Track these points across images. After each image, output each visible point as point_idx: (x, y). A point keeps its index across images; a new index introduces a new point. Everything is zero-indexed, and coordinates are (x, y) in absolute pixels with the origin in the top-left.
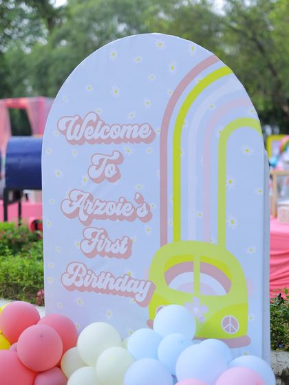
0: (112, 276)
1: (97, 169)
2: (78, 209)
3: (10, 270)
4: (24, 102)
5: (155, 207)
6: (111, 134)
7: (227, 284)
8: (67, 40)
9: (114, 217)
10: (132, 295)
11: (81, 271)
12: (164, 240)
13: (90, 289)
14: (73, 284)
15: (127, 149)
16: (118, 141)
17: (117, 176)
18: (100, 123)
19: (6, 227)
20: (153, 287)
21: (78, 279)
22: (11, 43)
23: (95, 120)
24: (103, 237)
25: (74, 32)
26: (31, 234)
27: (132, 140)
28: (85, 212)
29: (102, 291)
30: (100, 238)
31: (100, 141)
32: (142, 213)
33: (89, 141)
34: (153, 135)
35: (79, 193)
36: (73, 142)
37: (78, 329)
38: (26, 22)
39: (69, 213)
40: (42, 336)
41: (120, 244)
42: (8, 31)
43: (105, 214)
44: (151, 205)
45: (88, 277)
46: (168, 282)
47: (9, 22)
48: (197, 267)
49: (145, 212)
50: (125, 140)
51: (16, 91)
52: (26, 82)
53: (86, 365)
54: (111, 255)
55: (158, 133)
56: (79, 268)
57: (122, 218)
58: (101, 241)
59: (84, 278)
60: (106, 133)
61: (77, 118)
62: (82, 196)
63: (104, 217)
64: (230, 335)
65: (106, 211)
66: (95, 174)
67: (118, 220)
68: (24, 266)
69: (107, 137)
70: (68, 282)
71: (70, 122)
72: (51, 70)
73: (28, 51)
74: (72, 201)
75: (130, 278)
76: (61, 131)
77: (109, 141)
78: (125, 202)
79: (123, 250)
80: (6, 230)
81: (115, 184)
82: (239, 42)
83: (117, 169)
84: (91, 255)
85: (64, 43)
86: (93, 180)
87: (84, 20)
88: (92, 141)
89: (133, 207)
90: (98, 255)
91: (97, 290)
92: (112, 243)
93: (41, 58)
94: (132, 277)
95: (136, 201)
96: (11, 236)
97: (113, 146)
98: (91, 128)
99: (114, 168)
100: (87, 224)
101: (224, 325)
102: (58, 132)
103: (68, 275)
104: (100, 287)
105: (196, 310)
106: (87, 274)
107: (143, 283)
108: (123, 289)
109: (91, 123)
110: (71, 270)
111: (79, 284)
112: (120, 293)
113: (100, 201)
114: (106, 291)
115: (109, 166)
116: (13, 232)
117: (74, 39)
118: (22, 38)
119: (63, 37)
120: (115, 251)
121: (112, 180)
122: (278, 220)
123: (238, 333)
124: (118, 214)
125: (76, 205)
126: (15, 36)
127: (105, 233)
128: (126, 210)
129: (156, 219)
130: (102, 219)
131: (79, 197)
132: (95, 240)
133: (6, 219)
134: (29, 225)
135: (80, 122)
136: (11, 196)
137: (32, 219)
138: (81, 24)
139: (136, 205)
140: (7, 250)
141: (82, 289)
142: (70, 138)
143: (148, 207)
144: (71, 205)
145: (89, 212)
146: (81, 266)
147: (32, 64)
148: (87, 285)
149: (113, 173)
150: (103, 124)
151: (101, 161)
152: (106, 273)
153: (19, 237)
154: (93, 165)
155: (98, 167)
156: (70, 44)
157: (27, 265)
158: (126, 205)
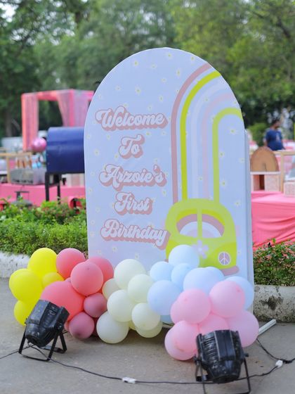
0: (138, 228)
1: (125, 148)
2: (112, 179)
3: (57, 235)
4: (55, 94)
5: (169, 175)
6: (135, 122)
7: (221, 229)
8: (94, 31)
9: (139, 184)
10: (154, 241)
11: (115, 226)
12: (175, 199)
13: (122, 238)
14: (109, 236)
15: (147, 133)
16: (141, 127)
17: (140, 154)
18: (127, 114)
19: (49, 205)
20: (168, 235)
21: (113, 232)
22: (39, 36)
23: (123, 112)
24: (131, 199)
25: (101, 23)
26: (71, 210)
27: (151, 126)
28: (117, 181)
29: (131, 240)
30: (128, 200)
31: (127, 127)
32: (159, 180)
33: (118, 128)
34: (166, 122)
35: (113, 167)
36: (107, 129)
37: (113, 265)
38: (53, 14)
39: (105, 182)
40: (88, 269)
41: (144, 203)
42: (36, 24)
43: (132, 182)
44: (165, 173)
45: (121, 229)
46: (179, 230)
47: (37, 15)
48: (200, 218)
49: (162, 179)
50: (145, 126)
51: (45, 83)
52: (54, 74)
53: (120, 289)
54: (137, 212)
55: (169, 121)
56: (113, 224)
57: (144, 184)
58: (130, 202)
59: (118, 231)
60: (131, 122)
61: (110, 111)
62: (114, 169)
63: (132, 184)
64: (225, 266)
65: (133, 179)
66: (124, 152)
67: (142, 186)
68: (69, 231)
69: (132, 124)
70: (106, 234)
71: (104, 114)
72: (79, 61)
73: (56, 43)
74: (107, 173)
75: (152, 229)
76: (98, 121)
77: (134, 127)
78: (147, 172)
79: (146, 208)
80: (49, 207)
81: (139, 159)
82: (265, 28)
83: (140, 148)
84: (122, 213)
85: (91, 34)
86: (123, 156)
87: (111, 12)
88: (121, 128)
89: (153, 175)
90: (128, 213)
91: (127, 239)
92: (138, 203)
93: (69, 50)
94: (153, 227)
95: (155, 171)
96: (54, 211)
97: (137, 131)
98: (120, 118)
99: (138, 147)
100: (119, 189)
101: (221, 258)
102: (95, 121)
103: (105, 229)
104: (129, 237)
105: (200, 249)
106: (120, 227)
107: (161, 232)
108: (147, 237)
109: (120, 114)
110: (107, 225)
111: (113, 236)
112: (145, 240)
113: (128, 172)
114: (135, 239)
115: (135, 146)
116: (55, 209)
117: (101, 31)
118: (50, 31)
119: (91, 28)
120: (140, 209)
121: (137, 156)
122: (284, 194)
123: (230, 264)
124: (142, 181)
125: (110, 176)
126: (42, 29)
127: (133, 196)
128: (147, 178)
129: (169, 184)
130: (131, 185)
131: (113, 170)
132: (125, 202)
133: (48, 199)
134: (69, 204)
135: (112, 113)
136: (51, 180)
137: (71, 198)
138: (108, 15)
139: (154, 174)
140: (54, 220)
141: (116, 239)
142: (105, 126)
143: (163, 175)
144: (106, 176)
145: (120, 180)
146: (115, 222)
147: (61, 57)
148: (119, 236)
149: (138, 150)
150: (129, 115)
151: (128, 142)
152: (134, 226)
153: (61, 212)
154: (122, 145)
155: (126, 147)
156: (97, 35)
157: (71, 230)
158: (148, 174)
